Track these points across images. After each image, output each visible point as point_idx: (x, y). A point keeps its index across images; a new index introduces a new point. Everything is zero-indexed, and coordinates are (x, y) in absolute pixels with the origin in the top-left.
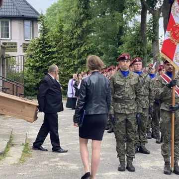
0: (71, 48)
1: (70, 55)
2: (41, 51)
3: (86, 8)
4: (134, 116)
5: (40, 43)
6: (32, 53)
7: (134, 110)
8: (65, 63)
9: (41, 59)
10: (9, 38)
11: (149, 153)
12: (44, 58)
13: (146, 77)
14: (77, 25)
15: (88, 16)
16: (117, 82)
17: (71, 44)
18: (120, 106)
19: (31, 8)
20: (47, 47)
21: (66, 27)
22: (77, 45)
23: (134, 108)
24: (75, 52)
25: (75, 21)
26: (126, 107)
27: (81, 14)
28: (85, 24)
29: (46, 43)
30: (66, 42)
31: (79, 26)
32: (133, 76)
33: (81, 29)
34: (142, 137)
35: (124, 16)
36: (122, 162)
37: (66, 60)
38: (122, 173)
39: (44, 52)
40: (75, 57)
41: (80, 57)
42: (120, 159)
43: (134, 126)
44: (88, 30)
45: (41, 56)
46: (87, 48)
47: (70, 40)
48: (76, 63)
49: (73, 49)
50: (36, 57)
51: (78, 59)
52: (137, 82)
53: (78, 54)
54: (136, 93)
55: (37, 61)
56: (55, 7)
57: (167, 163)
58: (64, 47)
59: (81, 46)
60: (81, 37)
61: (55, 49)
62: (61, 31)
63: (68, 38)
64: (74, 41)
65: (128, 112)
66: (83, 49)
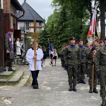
0: (57, 35)
1: (57, 38)
2: (43, 36)
3: (64, 16)
4: (76, 66)
5: (43, 33)
6: (39, 37)
7: (77, 63)
8: (54, 42)
9: (43, 40)
10: (29, 30)
11: (85, 83)
12: (45, 39)
13: (84, 48)
14: (60, 24)
15: (65, 20)
16: (69, 50)
17: (57, 33)
18: (70, 61)
19: (40, 16)
20: (46, 34)
21: (55, 25)
22: (60, 34)
23: (76, 62)
24: (59, 37)
25: (59, 22)
26: (73, 62)
27: (62, 19)
28: (64, 24)
29: (46, 33)
30: (55, 32)
31: (61, 25)
32: (76, 47)
33: (62, 26)
34: (82, 76)
35: (83, 20)
36: (71, 87)
37: (54, 40)
38: (70, 92)
39: (45, 37)
40: (59, 39)
41: (61, 39)
42: (70, 86)
43: (76, 71)
44: (65, 27)
45: (43, 39)
46: (65, 35)
47: (57, 31)
48: (59, 42)
49: (58, 36)
50: (41, 39)
51: (60, 40)
52: (78, 50)
53: (60, 38)
54: (78, 55)
55: (41, 41)
56: (52, 16)
57: (91, 88)
58: (54, 34)
59: (62, 34)
60: (62, 30)
61: (50, 35)
62: (52, 27)
63: (56, 30)
64: (58, 32)
65: (74, 64)
66: (62, 35)
